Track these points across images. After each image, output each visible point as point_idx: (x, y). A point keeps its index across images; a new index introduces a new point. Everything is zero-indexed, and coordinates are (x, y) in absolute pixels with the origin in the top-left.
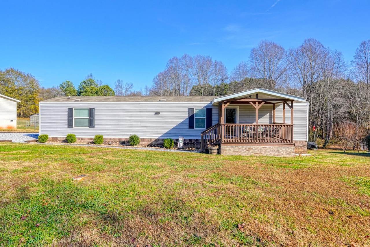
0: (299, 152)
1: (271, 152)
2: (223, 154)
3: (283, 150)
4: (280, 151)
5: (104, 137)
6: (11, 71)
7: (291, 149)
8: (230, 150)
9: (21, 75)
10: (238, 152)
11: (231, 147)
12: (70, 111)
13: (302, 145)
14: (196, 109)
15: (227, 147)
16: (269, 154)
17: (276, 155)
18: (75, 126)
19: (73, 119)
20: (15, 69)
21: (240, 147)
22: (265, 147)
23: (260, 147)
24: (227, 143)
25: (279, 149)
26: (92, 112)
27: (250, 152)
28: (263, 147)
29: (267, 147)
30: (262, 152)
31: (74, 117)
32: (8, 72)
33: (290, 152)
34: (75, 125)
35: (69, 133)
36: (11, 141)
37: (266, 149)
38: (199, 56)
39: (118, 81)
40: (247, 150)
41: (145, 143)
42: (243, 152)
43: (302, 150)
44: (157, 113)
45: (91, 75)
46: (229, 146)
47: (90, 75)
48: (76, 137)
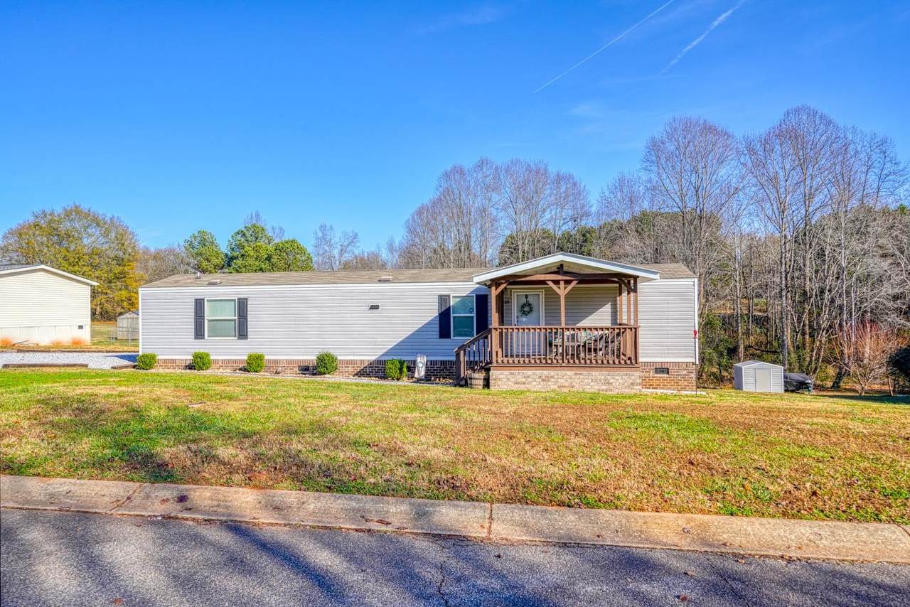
0: (679, 387)
1: (592, 384)
2: (494, 388)
3: (617, 380)
4: (612, 381)
5: (266, 357)
6: (74, 213)
7: (633, 377)
8: (508, 379)
9: (97, 221)
10: (524, 383)
11: (511, 373)
12: (199, 304)
13: (685, 372)
14: (454, 297)
15: (502, 374)
16: (588, 387)
17: (603, 390)
18: (209, 336)
19: (206, 322)
20: (85, 206)
21: (530, 373)
22: (580, 374)
23: (568, 373)
24: (503, 366)
25: (609, 377)
26: (242, 306)
27: (550, 383)
28: (576, 374)
29: (585, 373)
30: (574, 384)
31: (208, 316)
32: (68, 214)
33: (632, 384)
34: (209, 331)
35: (197, 351)
36: (86, 366)
37: (582, 377)
38: (515, 162)
39: (323, 227)
40: (543, 380)
41: (351, 369)
42: (535, 383)
43: (686, 383)
44: (374, 307)
45: (258, 215)
46: (506, 372)
47: (254, 215)
48: (212, 357)
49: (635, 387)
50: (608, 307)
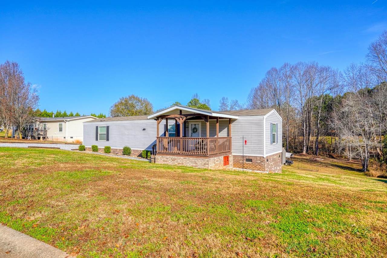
1: (190, 163)
2: (156, 163)
3: (199, 162)
4: (197, 162)
5: (111, 148)
7: (205, 161)
8: (161, 159)
10: (166, 161)
11: (162, 157)
12: (97, 128)
13: (259, 162)
14: (169, 125)
15: (159, 157)
16: (188, 164)
17: (194, 166)
18: (99, 140)
19: (99, 134)
21: (168, 157)
22: (186, 158)
23: (181, 158)
24: (160, 153)
25: (196, 160)
26: (108, 128)
27: (175, 162)
28: (184, 158)
29: (187, 158)
30: (183, 162)
31: (99, 133)
33: (205, 164)
34: (100, 138)
35: (94, 145)
36: (59, 148)
37: (186, 160)
39: (223, 99)
40: (173, 160)
41: (137, 154)
42: (170, 161)
43: (260, 167)
44: (144, 129)
45: (197, 95)
46: (161, 156)
47: (195, 95)
48: (99, 147)
49: (206, 166)
50: (226, 129)
